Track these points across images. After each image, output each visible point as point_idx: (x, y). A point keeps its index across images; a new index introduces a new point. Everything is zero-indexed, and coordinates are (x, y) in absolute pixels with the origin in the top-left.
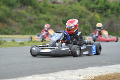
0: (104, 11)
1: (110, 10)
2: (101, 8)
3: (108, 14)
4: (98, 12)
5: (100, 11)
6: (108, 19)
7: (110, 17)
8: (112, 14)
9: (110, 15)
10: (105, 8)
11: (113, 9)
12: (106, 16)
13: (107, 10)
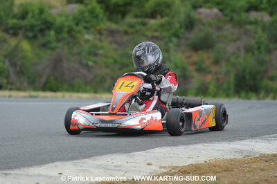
0: (39, 35)
1: (52, 33)
2: (32, 27)
3: (49, 42)
4: (27, 38)
5: (31, 34)
6: (49, 52)
7: (53, 49)
8: (58, 40)
9: (55, 44)
10: (43, 27)
11: (59, 30)
12: (44, 45)
13: (47, 32)
